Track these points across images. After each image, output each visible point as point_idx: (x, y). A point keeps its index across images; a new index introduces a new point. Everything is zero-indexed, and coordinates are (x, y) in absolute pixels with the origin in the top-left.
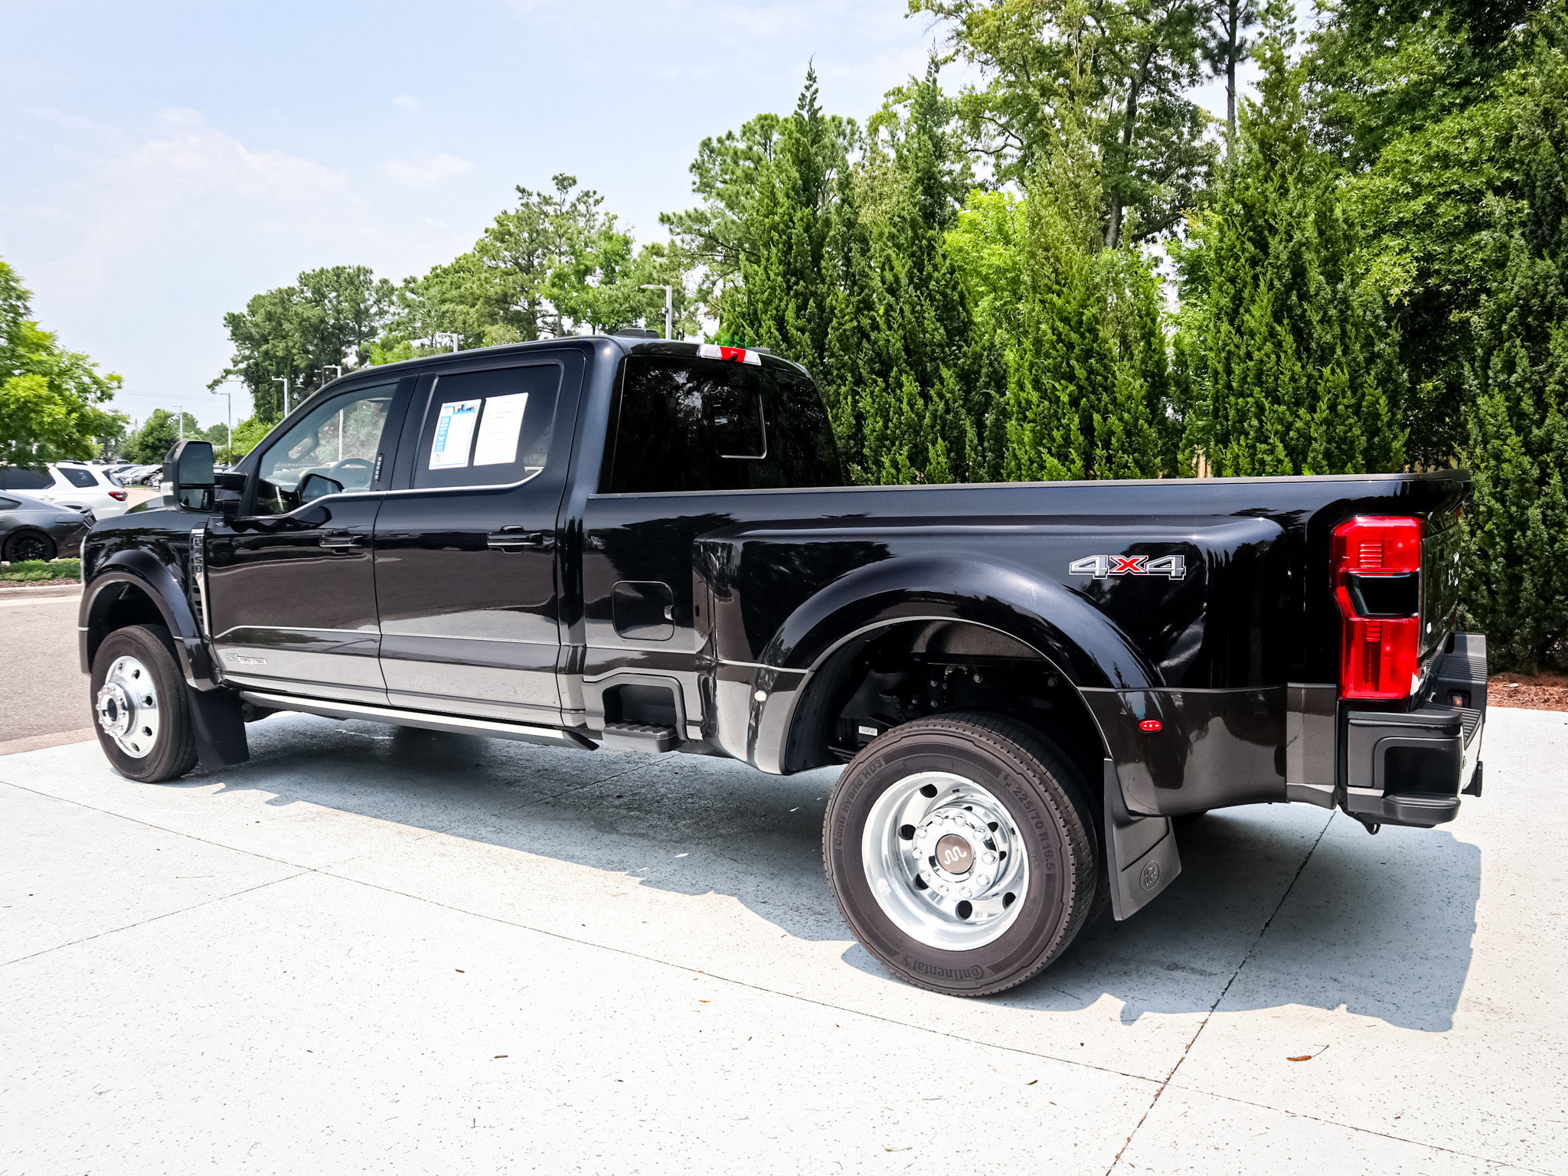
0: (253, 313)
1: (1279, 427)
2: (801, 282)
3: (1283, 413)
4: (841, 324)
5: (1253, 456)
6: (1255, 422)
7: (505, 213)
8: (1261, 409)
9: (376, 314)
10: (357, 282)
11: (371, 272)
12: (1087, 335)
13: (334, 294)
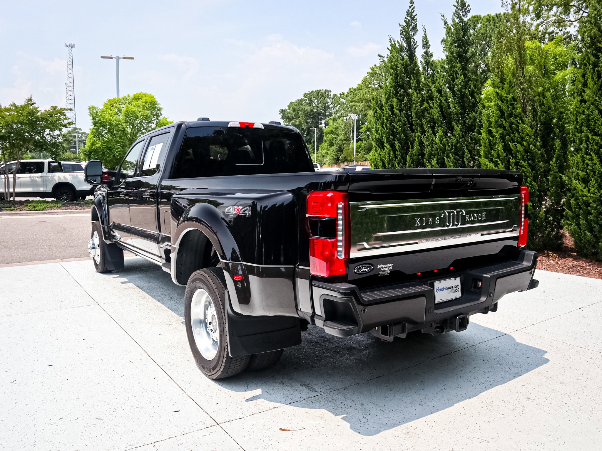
0: (289, 109)
1: (595, 147)
2: (402, 90)
3: (598, 140)
4: (416, 107)
5: (583, 162)
6: (585, 145)
7: (375, 65)
8: (588, 137)
9: (332, 107)
10: (325, 96)
11: (331, 91)
12: (510, 106)
13: (317, 100)
